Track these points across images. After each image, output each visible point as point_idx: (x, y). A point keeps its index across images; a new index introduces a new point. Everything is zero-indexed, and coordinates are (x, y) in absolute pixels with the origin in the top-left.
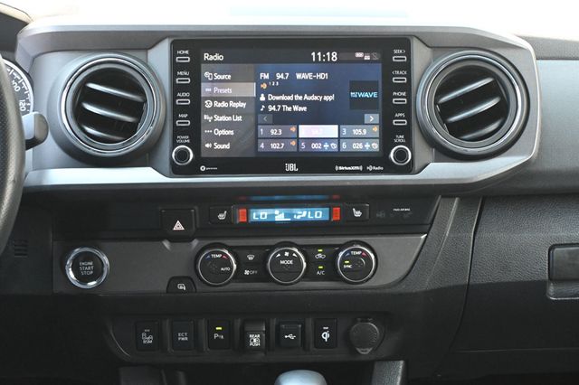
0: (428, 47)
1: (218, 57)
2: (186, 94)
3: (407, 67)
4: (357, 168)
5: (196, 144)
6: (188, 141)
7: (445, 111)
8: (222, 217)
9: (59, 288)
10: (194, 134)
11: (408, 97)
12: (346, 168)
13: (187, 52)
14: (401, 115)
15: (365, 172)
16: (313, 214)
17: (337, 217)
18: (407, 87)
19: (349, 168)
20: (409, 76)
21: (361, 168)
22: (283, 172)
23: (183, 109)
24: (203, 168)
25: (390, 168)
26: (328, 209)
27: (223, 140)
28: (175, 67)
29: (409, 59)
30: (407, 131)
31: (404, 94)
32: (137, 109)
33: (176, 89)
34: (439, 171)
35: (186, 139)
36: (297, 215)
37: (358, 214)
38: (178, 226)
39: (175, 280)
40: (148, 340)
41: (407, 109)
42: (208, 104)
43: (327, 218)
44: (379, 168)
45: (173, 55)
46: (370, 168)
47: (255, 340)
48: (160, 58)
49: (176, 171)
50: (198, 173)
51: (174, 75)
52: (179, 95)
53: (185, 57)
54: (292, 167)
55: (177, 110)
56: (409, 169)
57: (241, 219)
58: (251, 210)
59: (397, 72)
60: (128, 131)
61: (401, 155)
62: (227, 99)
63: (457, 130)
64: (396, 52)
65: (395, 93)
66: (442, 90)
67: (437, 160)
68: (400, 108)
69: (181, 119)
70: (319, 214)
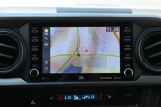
0: (140, 26)
2: (36, 47)
3: (131, 34)
4: (109, 78)
5: (40, 69)
6: (37, 67)
8: (51, 98)
11: (131, 47)
12: (105, 78)
13: (36, 28)
14: (128, 55)
15: (113, 80)
16: (90, 97)
17: (101, 98)
18: (131, 43)
19: (106, 78)
20: (131, 38)
21: (111, 78)
22: (78, 80)
23: (34, 53)
24: (43, 78)
25: (124, 78)
26: (97, 95)
28: (31, 35)
29: (131, 31)
31: (129, 46)
32: (15, 53)
33: (32, 44)
35: (36, 65)
36: (84, 97)
37: (110, 97)
38: (33, 103)
41: (131, 53)
43: (96, 98)
44: (119, 78)
45: (30, 29)
46: (115, 78)
48: (25, 30)
50: (41, 81)
51: (31, 38)
52: (33, 47)
53: (35, 30)
54: (81, 78)
55: (32, 53)
56: (132, 78)
57: (60, 99)
58: (64, 95)
59: (126, 37)
60: (11, 62)
61: (129, 72)
63: (152, 62)
64: (126, 28)
65: (125, 46)
67: (144, 74)
68: (128, 52)
69: (34, 57)
70: (93, 97)
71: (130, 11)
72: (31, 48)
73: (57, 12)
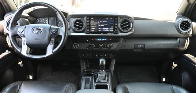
0: (120, 17)
1: (93, 19)
3: (117, 20)
5: (90, 30)
7: (122, 26)
9: (72, 48)
10: (90, 29)
13: (89, 18)
15: (111, 34)
17: (107, 40)
18: (117, 23)
19: (109, 33)
22: (101, 34)
23: (88, 25)
24: (91, 33)
25: (114, 34)
27: (93, 29)
28: (87, 20)
30: (117, 29)
32: (82, 25)
33: (87, 23)
34: (121, 34)
36: (102, 40)
37: (110, 40)
38: (87, 41)
39: (87, 48)
40: (84, 55)
41: (117, 26)
42: (91, 25)
45: (87, 18)
47: (97, 56)
48: (85, 19)
49: (87, 33)
51: (87, 21)
54: (102, 33)
55: (87, 25)
56: (117, 34)
57: (95, 40)
58: (97, 39)
60: (81, 28)
61: (116, 32)
62: (94, 24)
63: (123, 29)
64: (116, 18)
65: (115, 24)
66: (122, 23)
68: (116, 26)
70: (105, 40)
71: (117, 13)
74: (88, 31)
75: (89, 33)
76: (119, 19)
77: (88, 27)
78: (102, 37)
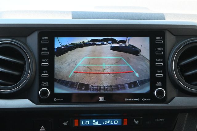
0: (174, 36)
2: (47, 60)
3: (163, 46)
4: (137, 99)
5: (51, 87)
6: (48, 85)
8: (65, 124)
11: (164, 62)
12: (131, 100)
13: (47, 38)
14: (160, 71)
15: (141, 102)
16: (113, 122)
17: (125, 123)
18: (163, 57)
19: (133, 100)
20: (164, 51)
21: (139, 100)
22: (98, 102)
24: (55, 100)
25: (154, 100)
26: (121, 119)
28: (41, 46)
29: (164, 42)
30: (163, 80)
31: (161, 60)
32: (21, 68)
33: (42, 57)
34: (179, 101)
35: (46, 84)
36: (105, 122)
37: (137, 122)
41: (164, 68)
43: (120, 124)
44: (148, 100)
45: (40, 39)
46: (144, 100)
49: (40, 101)
50: (53, 102)
51: (40, 50)
52: (43, 60)
53: (46, 41)
54: (102, 99)
55: (42, 68)
56: (164, 100)
57: (76, 124)
58: (81, 120)
59: (158, 49)
60: (15, 79)
61: (161, 93)
63: (189, 80)
64: (157, 38)
65: (157, 60)
67: (179, 96)
68: (159, 68)
70: (116, 122)
71: (162, 17)
72: (41, 62)
73: (72, 18)
74: (44, 92)
75: (50, 101)
76: (170, 39)
77: (45, 74)
78: (101, 114)
